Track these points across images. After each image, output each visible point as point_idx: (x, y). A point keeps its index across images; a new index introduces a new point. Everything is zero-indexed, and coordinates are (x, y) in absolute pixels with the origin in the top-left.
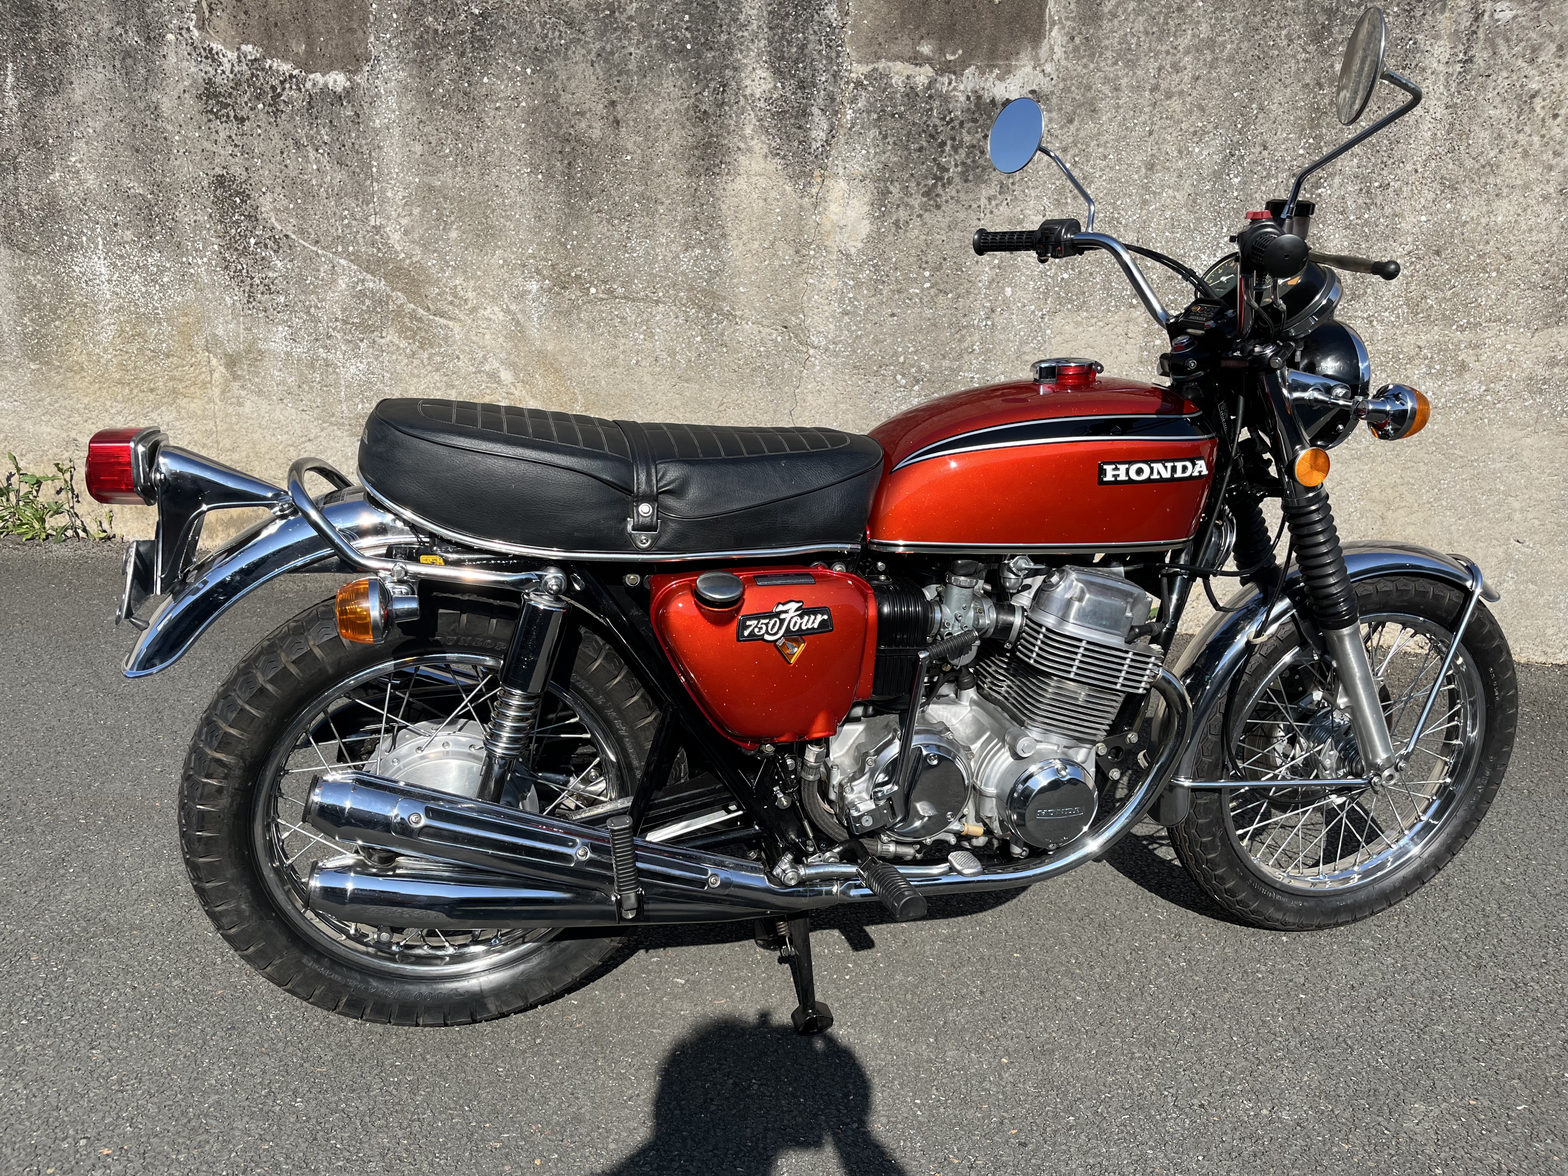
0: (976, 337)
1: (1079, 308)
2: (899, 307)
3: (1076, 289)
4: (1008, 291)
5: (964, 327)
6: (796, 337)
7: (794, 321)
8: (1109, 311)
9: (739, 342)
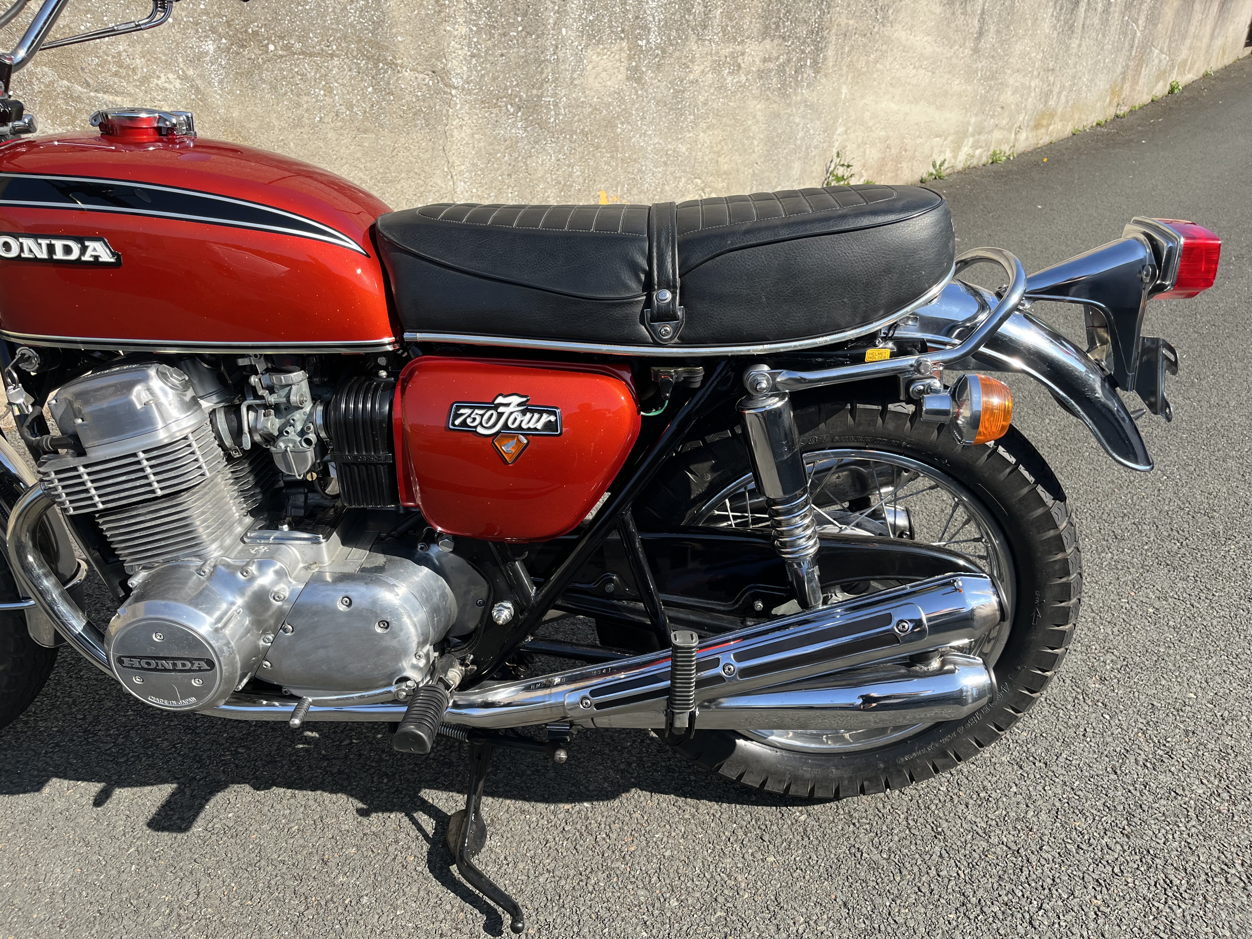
0: (549, 70)
1: (598, 42)
2: (505, 48)
3: (596, 28)
4: (564, 30)
5: (543, 61)
6: (442, 79)
7: (440, 66)
8: (612, 43)
9: (401, 89)
